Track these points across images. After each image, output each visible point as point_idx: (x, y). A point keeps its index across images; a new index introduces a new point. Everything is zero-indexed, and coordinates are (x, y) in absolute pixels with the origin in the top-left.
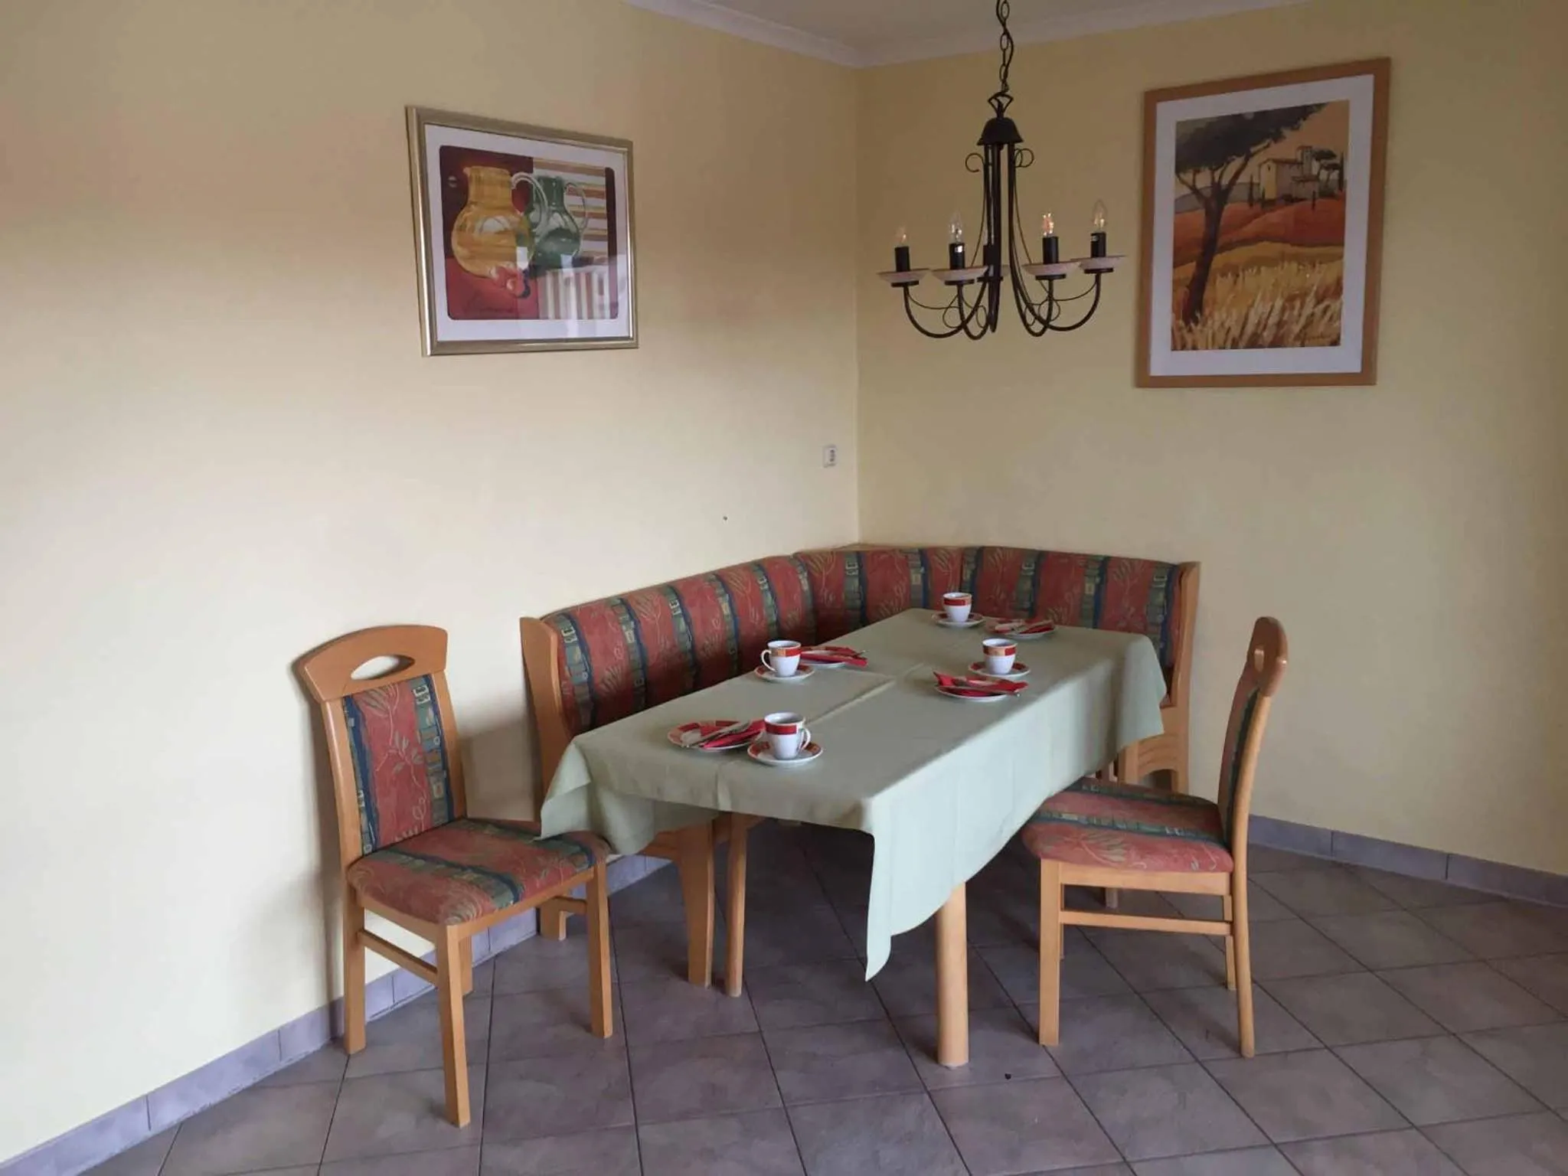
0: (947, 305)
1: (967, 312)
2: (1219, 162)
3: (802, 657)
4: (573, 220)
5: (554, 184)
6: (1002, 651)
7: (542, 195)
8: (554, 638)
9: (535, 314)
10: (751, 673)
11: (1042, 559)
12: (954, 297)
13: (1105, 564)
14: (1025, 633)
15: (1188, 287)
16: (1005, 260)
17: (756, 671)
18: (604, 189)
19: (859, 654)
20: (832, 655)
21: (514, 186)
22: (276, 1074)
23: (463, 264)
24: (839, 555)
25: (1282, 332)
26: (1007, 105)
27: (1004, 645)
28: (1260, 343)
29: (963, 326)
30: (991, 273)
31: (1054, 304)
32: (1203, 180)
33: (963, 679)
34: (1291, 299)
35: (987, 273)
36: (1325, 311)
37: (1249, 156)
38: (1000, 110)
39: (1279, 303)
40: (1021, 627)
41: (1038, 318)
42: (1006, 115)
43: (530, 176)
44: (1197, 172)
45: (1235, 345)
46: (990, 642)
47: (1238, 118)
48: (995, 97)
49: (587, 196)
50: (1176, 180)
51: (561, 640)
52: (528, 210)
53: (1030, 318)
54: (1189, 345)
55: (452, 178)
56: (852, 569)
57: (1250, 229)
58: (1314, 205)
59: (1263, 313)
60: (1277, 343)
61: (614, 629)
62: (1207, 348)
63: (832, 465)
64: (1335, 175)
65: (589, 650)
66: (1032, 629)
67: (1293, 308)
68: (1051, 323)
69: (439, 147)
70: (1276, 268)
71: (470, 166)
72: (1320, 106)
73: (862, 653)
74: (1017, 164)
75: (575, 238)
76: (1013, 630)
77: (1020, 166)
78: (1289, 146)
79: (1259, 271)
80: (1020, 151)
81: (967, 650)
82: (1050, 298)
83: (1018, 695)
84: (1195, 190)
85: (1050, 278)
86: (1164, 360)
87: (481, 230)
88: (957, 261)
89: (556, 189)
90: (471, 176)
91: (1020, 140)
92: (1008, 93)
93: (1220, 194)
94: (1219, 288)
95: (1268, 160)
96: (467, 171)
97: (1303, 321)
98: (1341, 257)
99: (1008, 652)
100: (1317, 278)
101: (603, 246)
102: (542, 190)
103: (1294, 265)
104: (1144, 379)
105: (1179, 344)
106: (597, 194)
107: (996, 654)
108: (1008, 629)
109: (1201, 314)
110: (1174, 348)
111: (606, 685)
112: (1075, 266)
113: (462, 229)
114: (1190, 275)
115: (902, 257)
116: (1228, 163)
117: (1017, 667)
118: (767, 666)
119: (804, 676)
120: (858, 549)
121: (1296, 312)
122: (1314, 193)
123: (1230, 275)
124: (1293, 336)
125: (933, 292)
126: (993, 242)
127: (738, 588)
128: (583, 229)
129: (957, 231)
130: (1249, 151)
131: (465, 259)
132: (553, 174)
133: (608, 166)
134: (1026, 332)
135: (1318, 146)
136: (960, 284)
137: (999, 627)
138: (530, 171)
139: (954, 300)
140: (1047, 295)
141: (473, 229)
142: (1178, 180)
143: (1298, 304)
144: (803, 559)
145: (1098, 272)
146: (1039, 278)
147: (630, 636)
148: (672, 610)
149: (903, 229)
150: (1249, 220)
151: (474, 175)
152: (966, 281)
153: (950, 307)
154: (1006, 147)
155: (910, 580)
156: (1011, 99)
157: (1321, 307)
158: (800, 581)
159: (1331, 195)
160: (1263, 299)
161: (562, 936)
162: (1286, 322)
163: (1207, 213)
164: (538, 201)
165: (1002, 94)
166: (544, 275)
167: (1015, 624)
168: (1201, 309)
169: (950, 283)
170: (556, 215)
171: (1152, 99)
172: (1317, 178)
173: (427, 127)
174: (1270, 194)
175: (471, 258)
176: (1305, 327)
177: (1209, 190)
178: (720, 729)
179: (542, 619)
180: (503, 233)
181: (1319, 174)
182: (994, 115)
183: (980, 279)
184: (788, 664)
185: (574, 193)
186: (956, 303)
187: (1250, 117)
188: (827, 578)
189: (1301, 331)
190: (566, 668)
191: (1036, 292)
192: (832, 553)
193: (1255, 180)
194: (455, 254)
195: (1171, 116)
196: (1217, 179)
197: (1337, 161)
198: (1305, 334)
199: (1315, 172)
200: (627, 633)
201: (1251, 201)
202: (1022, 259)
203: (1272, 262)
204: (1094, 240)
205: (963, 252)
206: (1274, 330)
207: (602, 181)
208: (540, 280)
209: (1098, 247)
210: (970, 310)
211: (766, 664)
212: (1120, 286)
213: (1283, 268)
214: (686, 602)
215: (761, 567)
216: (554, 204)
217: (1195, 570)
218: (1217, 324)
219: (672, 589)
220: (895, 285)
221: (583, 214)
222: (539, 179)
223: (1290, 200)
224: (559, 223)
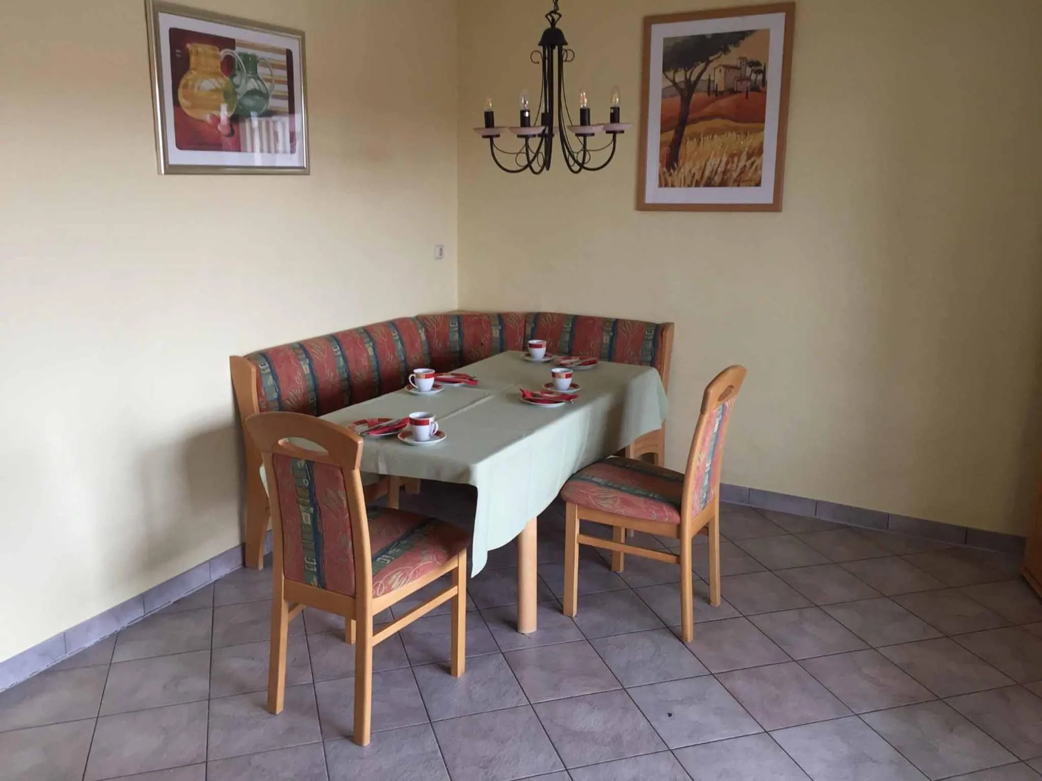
0: (518, 151)
1: (531, 156)
2: (689, 65)
3: (435, 380)
4: (264, 85)
5: (250, 59)
6: (564, 375)
7: (241, 65)
8: (254, 370)
9: (238, 147)
10: (402, 390)
11: (577, 320)
12: (522, 146)
13: (615, 324)
14: (580, 365)
15: (670, 146)
16: (556, 123)
17: (405, 388)
18: (285, 64)
19: (473, 378)
20: (455, 378)
21: (222, 58)
22: (63, 661)
23: (188, 112)
24: (446, 318)
25: (726, 177)
26: (558, 20)
27: (565, 372)
28: (713, 183)
29: (529, 165)
30: (547, 132)
31: (587, 153)
32: (680, 77)
33: (539, 393)
34: (732, 156)
35: (544, 131)
36: (752, 164)
37: (708, 62)
38: (553, 23)
39: (724, 159)
40: (576, 362)
41: (576, 161)
42: (557, 26)
43: (234, 52)
44: (676, 71)
45: (697, 185)
46: (557, 370)
47: (702, 38)
48: (550, 14)
49: (273, 67)
50: (663, 77)
51: (258, 370)
52: (232, 76)
53: (571, 161)
54: (670, 185)
55: (178, 51)
56: (454, 327)
57: (708, 110)
58: (747, 97)
59: (714, 165)
60: (723, 184)
61: (295, 364)
62: (680, 186)
63: (441, 258)
64: (760, 77)
65: (278, 378)
66: (584, 363)
67: (733, 162)
68: (585, 165)
69: (168, 29)
70: (723, 136)
71: (190, 42)
72: (752, 32)
73: (475, 377)
74: (564, 59)
75: (265, 96)
76: (572, 363)
77: (566, 61)
78: (733, 57)
79: (713, 136)
80: (566, 51)
81: (543, 375)
82: (585, 149)
83: (573, 403)
84: (675, 84)
85: (585, 136)
86: (654, 193)
87: (199, 88)
88: (525, 122)
89: (251, 62)
90: (192, 51)
91: (566, 44)
92: (558, 12)
93: (690, 87)
94: (688, 147)
95: (720, 66)
96: (189, 46)
97: (739, 170)
98: (762, 130)
99: (568, 376)
100: (748, 143)
101: (285, 104)
102: (241, 61)
103: (734, 134)
104: (642, 205)
105: (664, 183)
106: (280, 67)
107: (560, 377)
108: (569, 363)
109: (677, 165)
110: (660, 186)
111: (291, 402)
112: (600, 128)
113: (186, 86)
114: (671, 139)
115: (489, 119)
116: (695, 67)
117: (573, 386)
118: (413, 385)
119: (438, 391)
120: (457, 313)
121: (735, 165)
122: (747, 88)
123: (695, 140)
124: (732, 180)
125: (509, 143)
126: (548, 111)
127: (378, 338)
128: (271, 91)
129: (525, 102)
130: (708, 59)
131: (187, 108)
132: (250, 51)
133: (288, 48)
134: (569, 171)
135: (750, 57)
136: (527, 137)
137: (563, 362)
138: (233, 48)
139: (523, 148)
140: (582, 146)
141: (193, 86)
142: (664, 75)
143: (736, 159)
144: (422, 320)
145: (614, 133)
146: (578, 135)
147: (306, 369)
148: (334, 352)
149: (490, 100)
150: (708, 103)
151: (193, 51)
152: (530, 135)
153: (520, 152)
154: (557, 47)
155: (491, 334)
156: (560, 16)
157: (750, 162)
158: (419, 334)
159: (759, 91)
160: (715, 156)
161: (261, 567)
162: (729, 171)
163: (682, 100)
164: (239, 69)
165: (555, 12)
166: (244, 121)
167: (573, 360)
168: (677, 161)
169: (520, 136)
170: (252, 80)
171: (649, 21)
172: (749, 79)
173: (160, 14)
174: (721, 88)
175: (193, 107)
176: (740, 174)
177: (684, 84)
178: (381, 423)
179: (245, 357)
180: (216, 90)
181: (751, 75)
182: (549, 26)
183: (539, 135)
184: (427, 384)
185: (265, 65)
186: (524, 150)
187: (709, 37)
188: (437, 332)
189: (738, 177)
190: (262, 390)
191: (575, 144)
192: (441, 316)
193: (712, 78)
194: (181, 104)
195: (661, 33)
196: (688, 77)
197: (762, 68)
198: (741, 179)
199: (748, 74)
200: (304, 367)
201: (709, 92)
202: (566, 123)
203: (721, 132)
204: (612, 112)
205: (529, 117)
206: (721, 176)
207: (283, 58)
208: (241, 125)
209: (615, 116)
210: (534, 155)
211: (412, 384)
212: (628, 142)
213: (727, 136)
214: (344, 346)
215: (393, 324)
216: (250, 72)
217: (671, 327)
218: (687, 172)
219: (334, 338)
220: (484, 137)
221: (269, 81)
222: (240, 54)
223: (732, 91)
224: (254, 86)
